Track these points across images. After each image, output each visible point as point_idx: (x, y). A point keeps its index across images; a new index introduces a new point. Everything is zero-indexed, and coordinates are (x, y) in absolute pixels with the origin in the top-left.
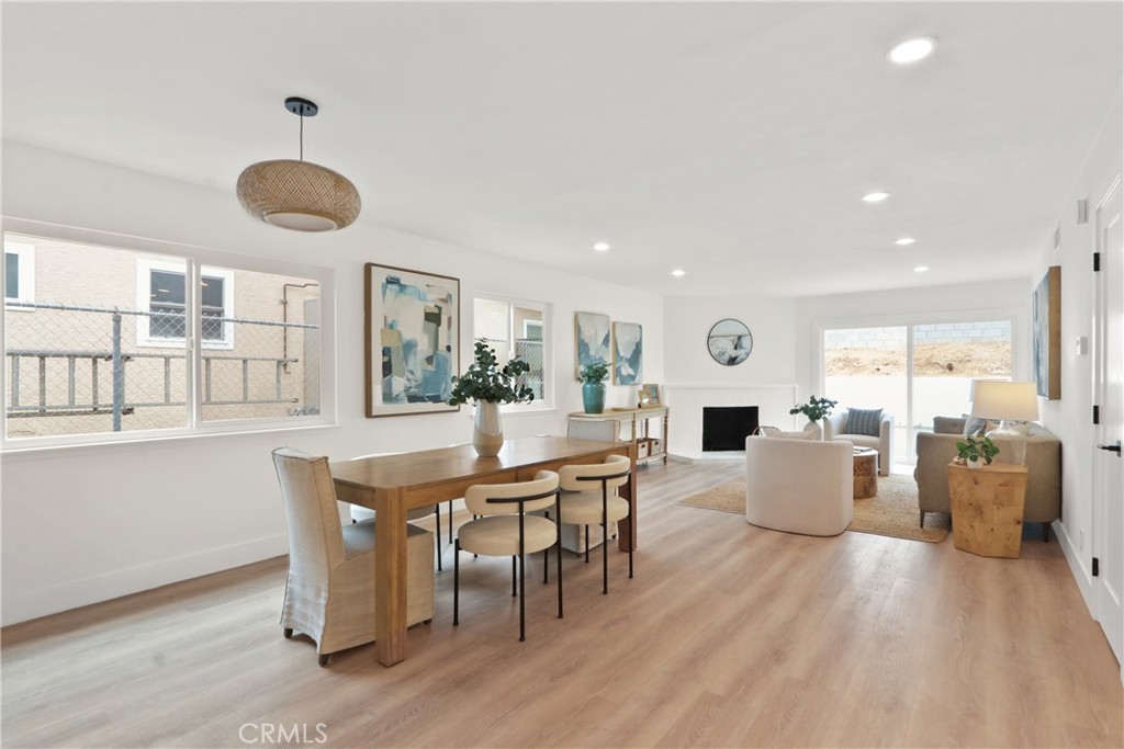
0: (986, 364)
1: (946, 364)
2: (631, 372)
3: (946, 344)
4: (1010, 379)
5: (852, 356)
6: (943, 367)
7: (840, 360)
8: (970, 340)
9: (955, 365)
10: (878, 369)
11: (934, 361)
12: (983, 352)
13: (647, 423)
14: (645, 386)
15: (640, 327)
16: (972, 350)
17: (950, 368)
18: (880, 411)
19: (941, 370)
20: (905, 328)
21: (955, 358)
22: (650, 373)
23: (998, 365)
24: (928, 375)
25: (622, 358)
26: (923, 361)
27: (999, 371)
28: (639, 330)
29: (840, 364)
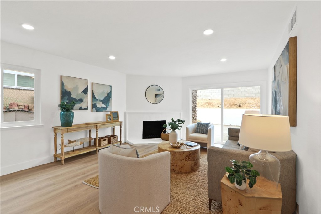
0: (251, 105)
1: (239, 105)
2: (104, 106)
3: (239, 98)
4: (259, 110)
5: (211, 102)
6: (238, 106)
7: (207, 103)
8: (246, 97)
9: (241, 105)
10: (218, 106)
11: (235, 104)
12: (250, 101)
13: (114, 128)
14: (111, 112)
15: (111, 86)
16: (247, 100)
17: (240, 106)
18: (209, 123)
19: (237, 107)
20: (220, 89)
21: (241, 103)
22: (114, 106)
23: (254, 105)
24: (233, 108)
25: (97, 100)
26: (232, 104)
27: (255, 107)
28: (110, 87)
29: (207, 104)
